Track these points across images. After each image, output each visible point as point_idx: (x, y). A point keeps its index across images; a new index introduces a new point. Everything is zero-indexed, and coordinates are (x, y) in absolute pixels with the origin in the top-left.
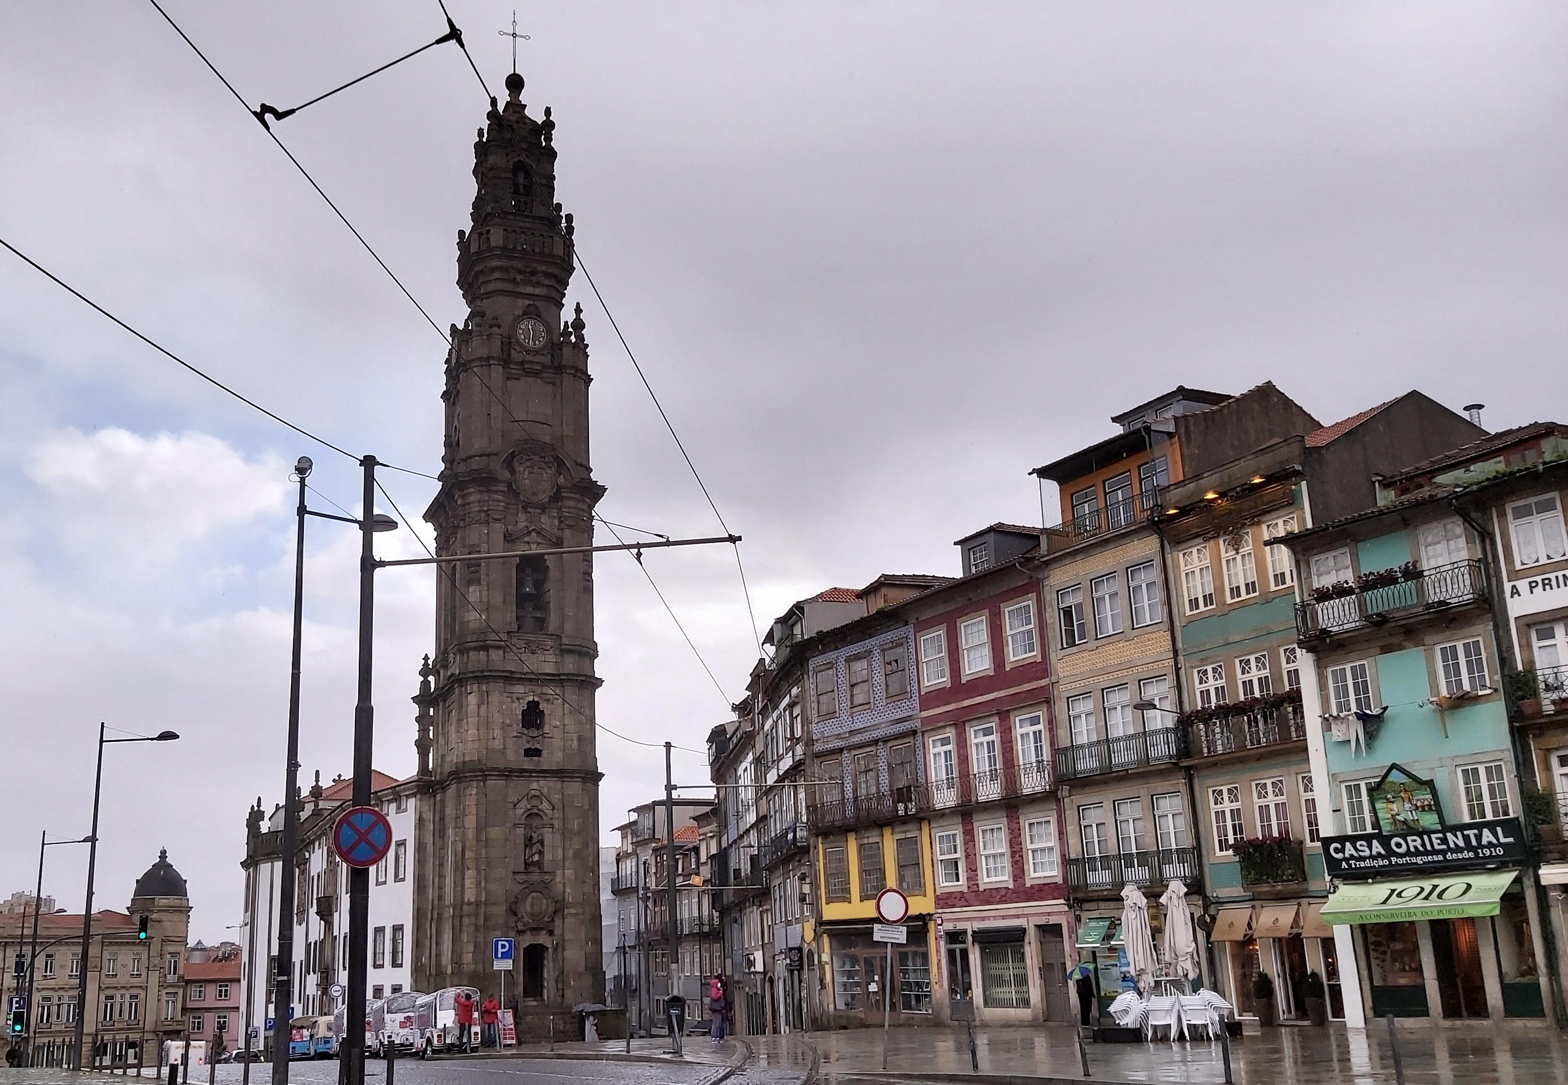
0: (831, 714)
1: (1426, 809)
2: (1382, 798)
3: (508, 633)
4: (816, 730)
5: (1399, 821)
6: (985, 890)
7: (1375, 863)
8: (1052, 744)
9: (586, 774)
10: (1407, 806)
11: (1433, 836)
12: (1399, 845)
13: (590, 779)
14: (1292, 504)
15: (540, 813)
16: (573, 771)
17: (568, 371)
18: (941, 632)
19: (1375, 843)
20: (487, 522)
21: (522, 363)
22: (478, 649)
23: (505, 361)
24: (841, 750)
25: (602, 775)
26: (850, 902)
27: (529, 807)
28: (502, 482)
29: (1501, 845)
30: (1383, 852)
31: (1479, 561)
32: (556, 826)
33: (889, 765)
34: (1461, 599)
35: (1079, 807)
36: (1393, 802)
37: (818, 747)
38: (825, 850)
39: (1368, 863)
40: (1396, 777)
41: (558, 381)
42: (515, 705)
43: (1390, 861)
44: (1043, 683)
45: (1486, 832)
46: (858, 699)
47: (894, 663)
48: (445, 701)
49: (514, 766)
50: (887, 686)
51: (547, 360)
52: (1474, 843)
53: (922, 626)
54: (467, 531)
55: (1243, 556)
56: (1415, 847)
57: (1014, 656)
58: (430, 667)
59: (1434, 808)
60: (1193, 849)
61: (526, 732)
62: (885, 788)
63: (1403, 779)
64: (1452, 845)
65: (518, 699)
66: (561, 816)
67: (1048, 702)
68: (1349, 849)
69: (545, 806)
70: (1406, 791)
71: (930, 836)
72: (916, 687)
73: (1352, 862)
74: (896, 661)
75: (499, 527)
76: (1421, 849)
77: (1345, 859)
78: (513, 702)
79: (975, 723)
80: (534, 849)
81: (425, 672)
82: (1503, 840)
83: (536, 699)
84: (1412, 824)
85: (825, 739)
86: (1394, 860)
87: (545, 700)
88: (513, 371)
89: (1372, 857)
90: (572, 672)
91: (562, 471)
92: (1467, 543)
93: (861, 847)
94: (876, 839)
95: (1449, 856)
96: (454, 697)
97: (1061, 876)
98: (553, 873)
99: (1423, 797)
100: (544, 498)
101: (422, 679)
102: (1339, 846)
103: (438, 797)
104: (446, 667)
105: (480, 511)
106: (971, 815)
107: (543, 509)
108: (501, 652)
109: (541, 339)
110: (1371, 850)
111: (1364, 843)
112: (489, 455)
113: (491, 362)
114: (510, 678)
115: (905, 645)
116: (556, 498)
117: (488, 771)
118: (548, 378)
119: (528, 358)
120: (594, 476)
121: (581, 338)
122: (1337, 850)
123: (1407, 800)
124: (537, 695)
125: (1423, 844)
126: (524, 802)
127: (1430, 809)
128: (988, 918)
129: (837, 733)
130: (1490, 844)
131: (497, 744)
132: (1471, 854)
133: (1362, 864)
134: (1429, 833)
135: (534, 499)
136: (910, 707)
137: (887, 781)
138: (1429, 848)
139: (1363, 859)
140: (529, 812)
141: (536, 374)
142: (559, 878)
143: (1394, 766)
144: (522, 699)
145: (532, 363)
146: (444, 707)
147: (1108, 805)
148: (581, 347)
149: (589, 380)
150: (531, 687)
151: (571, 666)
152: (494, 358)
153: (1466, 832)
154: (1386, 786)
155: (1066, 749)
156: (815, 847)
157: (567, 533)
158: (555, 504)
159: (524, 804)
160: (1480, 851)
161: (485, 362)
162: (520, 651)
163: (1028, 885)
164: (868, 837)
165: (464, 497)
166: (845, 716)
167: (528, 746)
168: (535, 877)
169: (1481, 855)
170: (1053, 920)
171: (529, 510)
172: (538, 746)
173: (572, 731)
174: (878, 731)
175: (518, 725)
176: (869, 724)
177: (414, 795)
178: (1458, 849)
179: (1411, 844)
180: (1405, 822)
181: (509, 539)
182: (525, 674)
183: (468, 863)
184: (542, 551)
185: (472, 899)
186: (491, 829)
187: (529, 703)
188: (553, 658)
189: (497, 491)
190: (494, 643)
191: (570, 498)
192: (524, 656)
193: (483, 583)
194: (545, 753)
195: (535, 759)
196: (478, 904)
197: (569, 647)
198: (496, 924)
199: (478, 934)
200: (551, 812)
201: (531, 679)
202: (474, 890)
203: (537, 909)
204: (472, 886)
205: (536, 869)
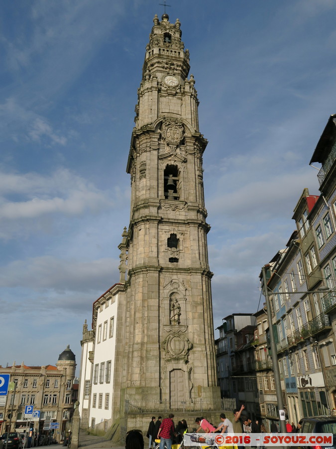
3: (160, 200)
15: (178, 292)
16: (197, 269)
17: (188, 94)
20: (150, 151)
21: (166, 91)
22: (144, 207)
23: (159, 90)
25: (213, 274)
27: (172, 288)
28: (157, 134)
32: (188, 300)
42: (164, 235)
49: (163, 266)
51: (178, 91)
54: (141, 157)
61: (170, 249)
65: (165, 232)
66: (190, 294)
69: (181, 288)
75: (155, 153)
83: (175, 233)
87: (180, 233)
88: (162, 94)
90: (194, 219)
91: (186, 131)
98: (186, 327)
100: (177, 141)
103: (128, 291)
105: (146, 147)
107: (177, 146)
108: (156, 209)
109: (175, 83)
112: (151, 124)
113: (153, 89)
114: (161, 221)
116: (183, 142)
117: (149, 267)
118: (179, 97)
119: (169, 89)
124: (175, 231)
126: (170, 285)
135: (173, 141)
140: (172, 292)
141: (173, 95)
142: (190, 330)
144: (168, 232)
145: (171, 90)
150: (173, 226)
151: (193, 217)
152: (153, 87)
158: (183, 144)
159: (169, 287)
161: (150, 89)
162: (166, 209)
167: (171, 256)
168: (176, 328)
171: (170, 146)
172: (177, 257)
173: (195, 249)
175: (165, 245)
177: (117, 292)
181: (160, 158)
182: (169, 219)
183: (137, 320)
184: (177, 164)
185: (139, 341)
186: (150, 300)
187: (171, 235)
188: (183, 213)
189: (154, 138)
190: (152, 204)
191: (190, 142)
192: (168, 212)
193: (147, 177)
194: (180, 261)
195: (176, 263)
196: (142, 344)
197: (192, 207)
198: (153, 356)
199: (142, 362)
200: (184, 292)
201: (172, 223)
202: (140, 336)
203: (177, 347)
204: (139, 333)
205: (176, 323)
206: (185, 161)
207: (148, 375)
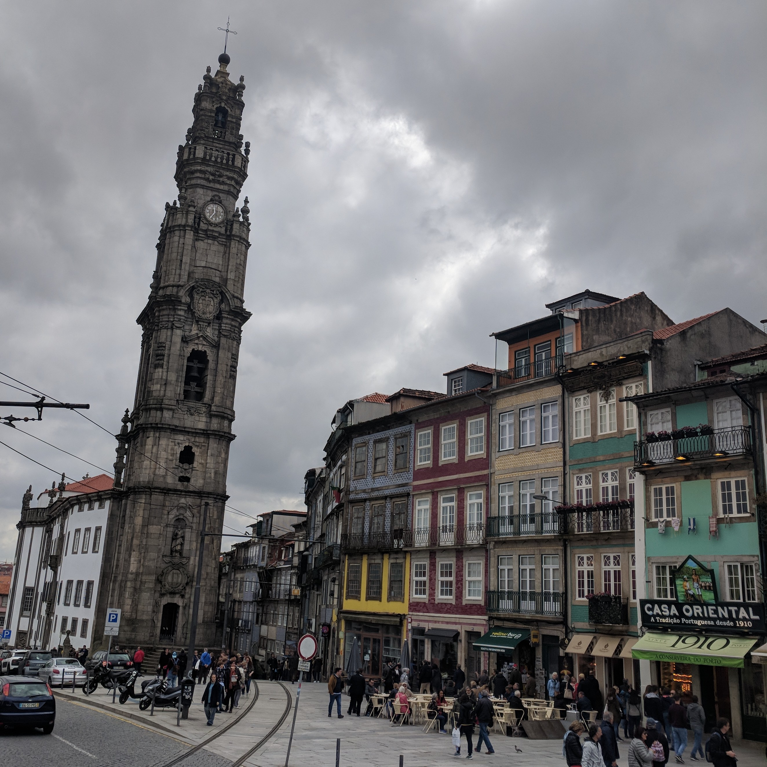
0: (362, 476)
1: (708, 588)
2: (680, 578)
3: (177, 401)
4: (353, 485)
5: (690, 594)
6: (438, 603)
7: (671, 621)
8: (487, 513)
9: (217, 495)
10: (696, 585)
11: (710, 608)
12: (688, 611)
13: (220, 499)
14: (642, 375)
15: (185, 519)
16: (209, 493)
17: (235, 238)
18: (430, 431)
19: (673, 607)
20: (172, 328)
21: (206, 231)
22: (156, 409)
23: (195, 229)
24: (365, 500)
25: (228, 497)
26: (360, 600)
27: (177, 514)
28: (184, 304)
29: (751, 620)
30: (677, 614)
31: (749, 427)
32: (194, 528)
33: (392, 513)
34: (735, 452)
35: (498, 556)
36: (687, 581)
37: (352, 496)
38: (349, 564)
39: (667, 620)
40: (691, 564)
41: (228, 244)
42: (176, 447)
43: (681, 621)
44: (485, 472)
45: (742, 609)
46: (379, 468)
47: (401, 447)
48: (134, 440)
49: (171, 487)
50: (396, 462)
51: (223, 230)
52: (734, 616)
53: (420, 426)
54: (159, 333)
55: (610, 405)
56: (698, 614)
57: (471, 454)
58: (129, 417)
59: (712, 589)
60: (563, 593)
61: (181, 465)
62: (388, 529)
63: (696, 567)
64: (720, 616)
65: (178, 443)
66: (198, 521)
67: (488, 486)
68: (657, 610)
69: (188, 514)
70: (696, 574)
71: (410, 563)
72: (412, 465)
73: (658, 618)
74: (403, 446)
75: (178, 333)
76: (701, 615)
77: (653, 616)
78: (175, 445)
79: (444, 493)
80: (179, 541)
81: (125, 420)
82: (753, 617)
83: (191, 445)
84: (697, 597)
85: (356, 491)
86: (683, 620)
87: (196, 446)
88: (201, 235)
89: (670, 617)
90: (216, 429)
91: (224, 301)
92: (743, 414)
93: (370, 565)
94: (378, 561)
95: (718, 623)
96: (139, 440)
97: (483, 600)
98: (189, 558)
99: (706, 580)
100: (210, 316)
101: (123, 424)
102: (650, 606)
103: (124, 501)
104: (138, 419)
105: (168, 321)
106: (435, 553)
107: (209, 323)
108: (171, 413)
109: (220, 217)
110: (670, 611)
111: (666, 606)
112: (178, 286)
113: (186, 228)
114: (175, 430)
115: (409, 436)
116: (219, 317)
117: (153, 489)
118: (222, 241)
119: (210, 228)
120: (245, 306)
121: (246, 219)
122: (649, 609)
123: (696, 581)
124: (191, 442)
125: (703, 613)
126: (175, 510)
127: (710, 589)
128: (439, 622)
129: (364, 488)
130: (744, 619)
131: (161, 472)
132: (732, 624)
133: (664, 621)
134: (707, 605)
135: (204, 317)
136: (407, 478)
137: (389, 524)
138: (706, 615)
139: (664, 617)
140: (177, 518)
141: (214, 238)
142: (191, 562)
143: (690, 557)
144: (181, 444)
145: (213, 231)
146: (134, 445)
147: (515, 557)
148: (246, 225)
149: (248, 245)
150: (188, 437)
151: (215, 425)
152: (188, 226)
153: (730, 608)
154: (684, 570)
155: (495, 518)
156: (343, 562)
157: (223, 340)
158: (217, 321)
159: (174, 512)
160: (737, 622)
161: (183, 228)
162: (183, 413)
163: (464, 604)
164: (374, 559)
165: (159, 311)
166: (369, 478)
167: (181, 475)
168: (177, 560)
169: (738, 625)
170: (476, 629)
171: (200, 323)
172: (188, 475)
173: (211, 467)
174: (389, 490)
175: (176, 461)
176: (383, 485)
177: (109, 499)
178: (724, 619)
179: (696, 611)
180: (693, 596)
181: (185, 340)
182: (185, 428)
183: (134, 547)
184: (206, 350)
185: (134, 571)
186: (151, 526)
187: (185, 447)
188: (204, 419)
189: (181, 309)
190: (167, 406)
191: (227, 318)
192: (186, 417)
193: (165, 367)
194: (192, 480)
195: (185, 483)
196: (137, 574)
197: (216, 413)
198: (148, 588)
199: (135, 594)
200: (192, 518)
201: (188, 432)
202: (135, 565)
203: (175, 580)
204: (135, 562)
205: (178, 555)
206: (216, 346)
207: (140, 607)
